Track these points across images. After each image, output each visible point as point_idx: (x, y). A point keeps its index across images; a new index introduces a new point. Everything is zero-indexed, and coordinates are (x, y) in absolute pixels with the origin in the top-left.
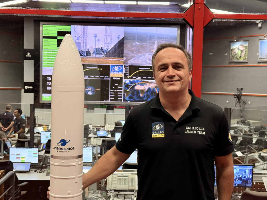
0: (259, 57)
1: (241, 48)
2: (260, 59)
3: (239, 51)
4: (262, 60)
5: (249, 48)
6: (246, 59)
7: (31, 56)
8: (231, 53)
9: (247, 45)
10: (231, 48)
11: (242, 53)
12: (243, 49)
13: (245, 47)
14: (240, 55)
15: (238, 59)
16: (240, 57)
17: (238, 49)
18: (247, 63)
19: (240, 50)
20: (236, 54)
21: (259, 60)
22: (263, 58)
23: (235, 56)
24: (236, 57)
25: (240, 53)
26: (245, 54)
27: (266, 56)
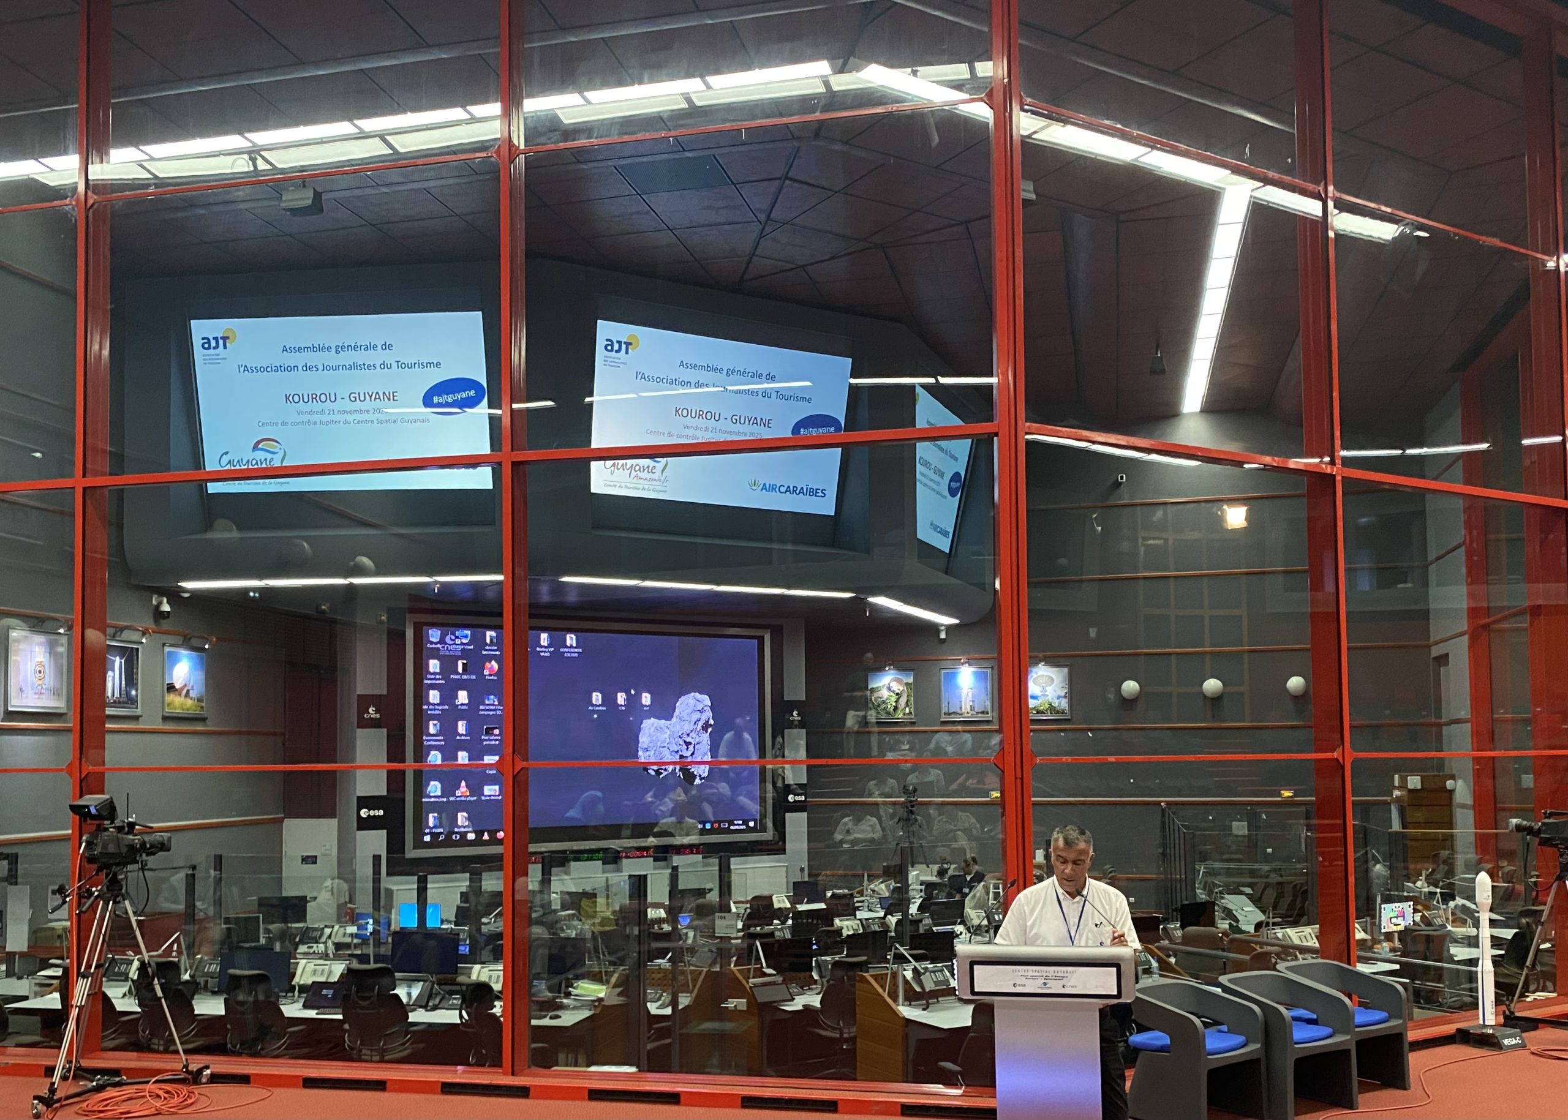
0: (945, 711)
1: (896, 687)
2: (945, 715)
3: (892, 694)
4: (953, 717)
5: (916, 689)
6: (909, 714)
7: (378, 716)
8: (871, 699)
9: (911, 680)
11: (898, 699)
12: (901, 689)
13: (907, 684)
14: (894, 704)
15: (888, 713)
16: (896, 708)
17: (889, 689)
18: (914, 724)
19: (893, 692)
20: (884, 702)
21: (944, 718)
22: (954, 713)
23: (883, 706)
24: (885, 709)
25: (894, 698)
26: (908, 701)
27: (961, 708)
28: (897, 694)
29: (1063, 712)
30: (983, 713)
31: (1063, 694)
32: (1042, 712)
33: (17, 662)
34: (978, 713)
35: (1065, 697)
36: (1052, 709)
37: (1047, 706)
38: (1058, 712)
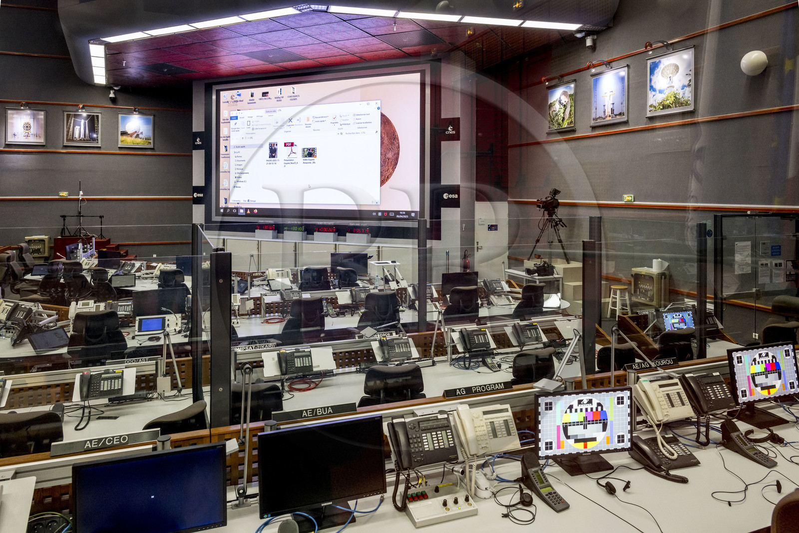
0: (593, 116)
1: (564, 100)
2: (594, 119)
3: (561, 106)
4: (599, 121)
5: (574, 97)
6: (571, 122)
7: (200, 143)
8: (550, 114)
9: (572, 91)
10: (549, 103)
11: (565, 110)
12: (567, 100)
13: (570, 95)
14: (562, 115)
15: (559, 124)
16: (564, 119)
17: (560, 102)
18: (574, 131)
19: (562, 104)
20: (556, 115)
21: (593, 123)
22: (600, 118)
23: (556, 119)
24: (557, 121)
25: (562, 111)
26: (571, 111)
27: (605, 112)
28: (565, 106)
29: (687, 104)
30: (620, 114)
31: (686, 83)
32: (669, 107)
33: (12, 123)
34: (616, 115)
35: (689, 85)
36: (677, 102)
37: (673, 98)
38: (681, 104)
